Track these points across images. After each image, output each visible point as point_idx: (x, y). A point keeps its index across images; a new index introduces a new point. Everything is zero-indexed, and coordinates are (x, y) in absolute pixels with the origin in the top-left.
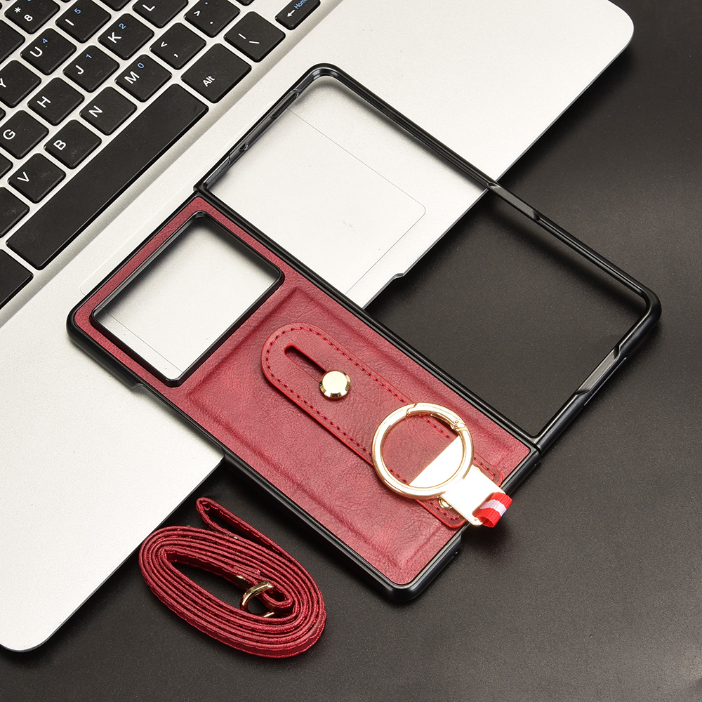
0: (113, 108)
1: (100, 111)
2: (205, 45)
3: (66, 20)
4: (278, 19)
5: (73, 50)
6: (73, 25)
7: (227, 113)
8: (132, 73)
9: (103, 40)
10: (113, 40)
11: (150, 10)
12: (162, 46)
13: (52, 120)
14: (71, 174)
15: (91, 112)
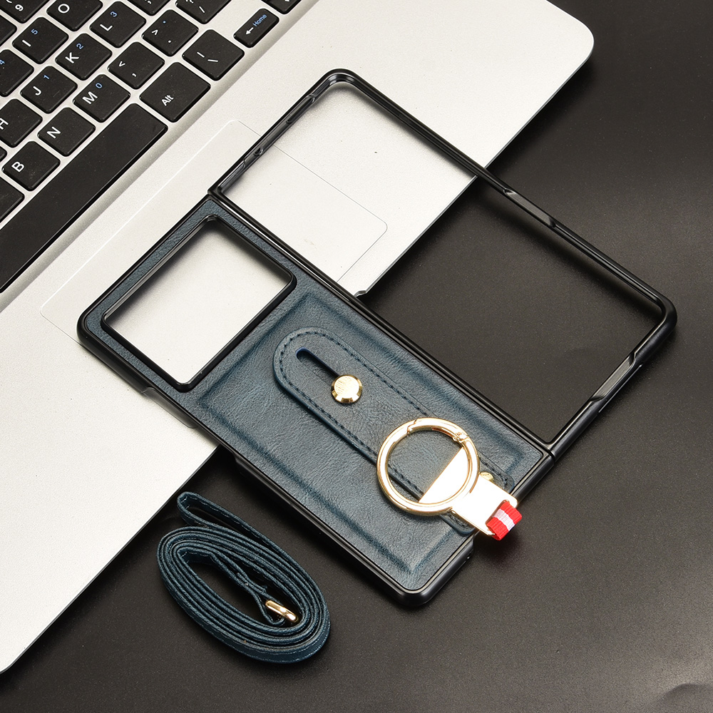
0: (71, 129)
1: (59, 132)
2: (164, 64)
3: (24, 41)
4: (237, 37)
5: (30, 71)
6: (30, 45)
7: (187, 132)
8: (90, 93)
9: (60, 61)
10: (70, 60)
11: (108, 30)
12: (120, 65)
13: (10, 141)
14: (29, 196)
15: (49, 133)
